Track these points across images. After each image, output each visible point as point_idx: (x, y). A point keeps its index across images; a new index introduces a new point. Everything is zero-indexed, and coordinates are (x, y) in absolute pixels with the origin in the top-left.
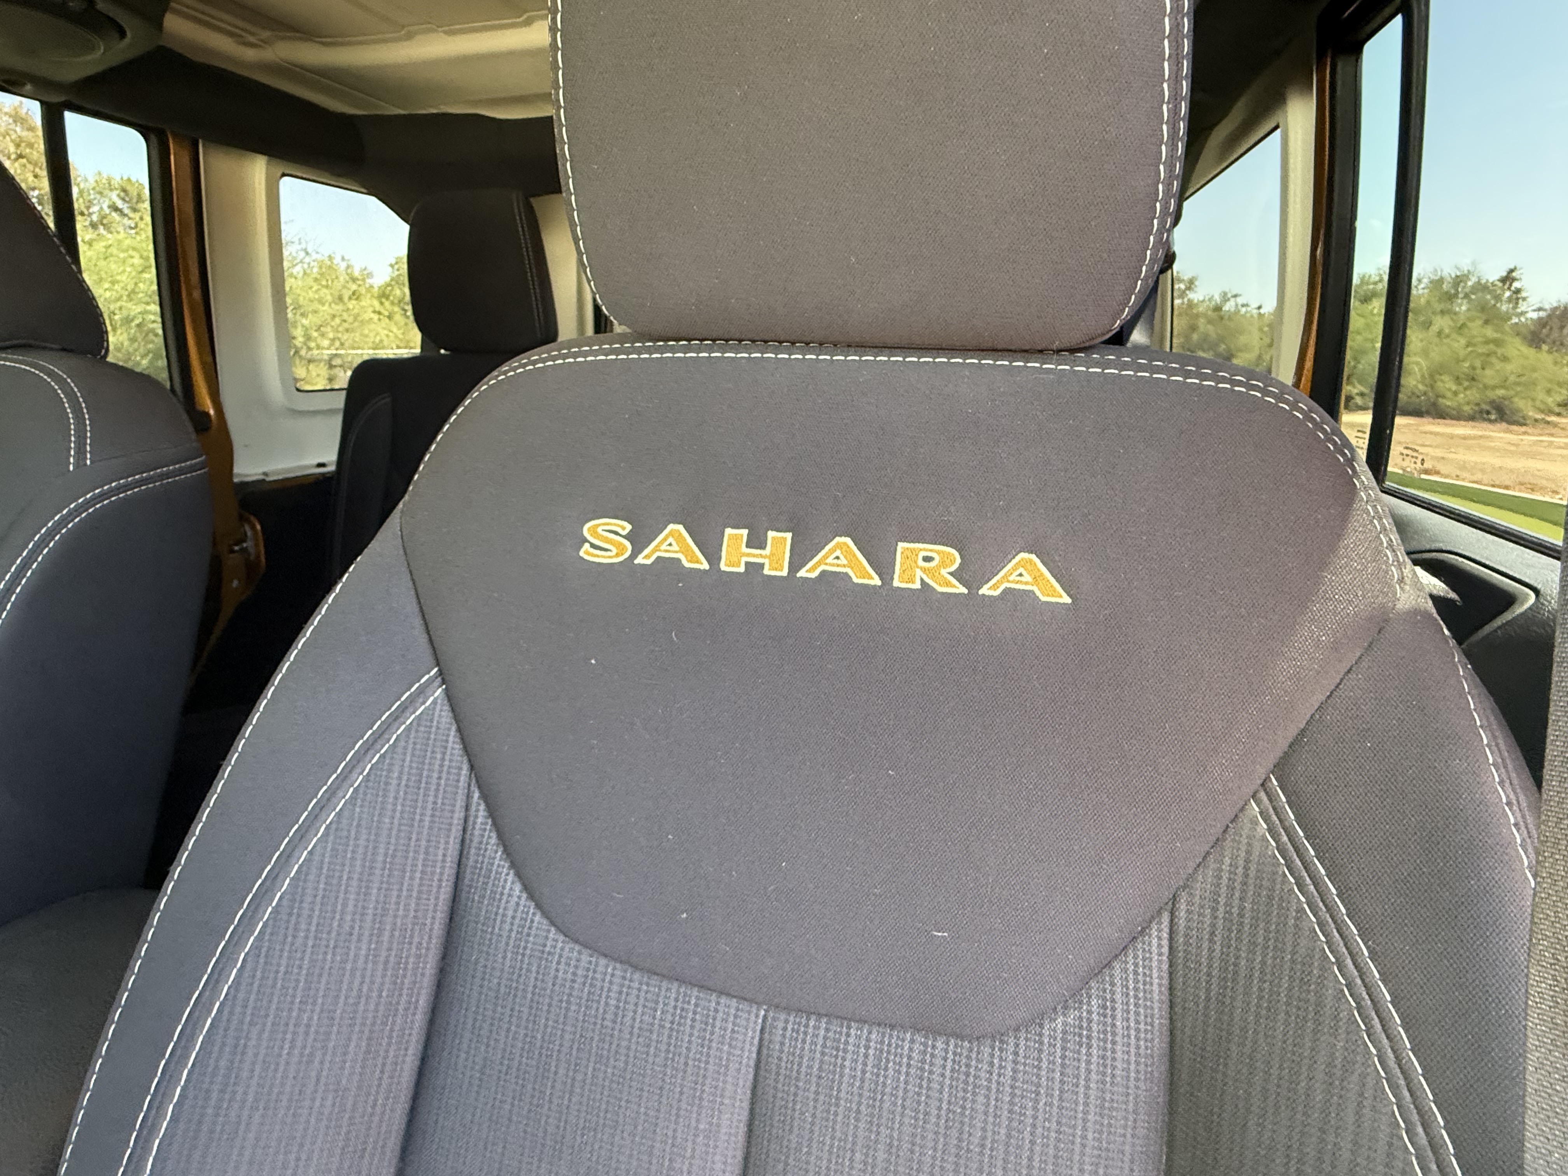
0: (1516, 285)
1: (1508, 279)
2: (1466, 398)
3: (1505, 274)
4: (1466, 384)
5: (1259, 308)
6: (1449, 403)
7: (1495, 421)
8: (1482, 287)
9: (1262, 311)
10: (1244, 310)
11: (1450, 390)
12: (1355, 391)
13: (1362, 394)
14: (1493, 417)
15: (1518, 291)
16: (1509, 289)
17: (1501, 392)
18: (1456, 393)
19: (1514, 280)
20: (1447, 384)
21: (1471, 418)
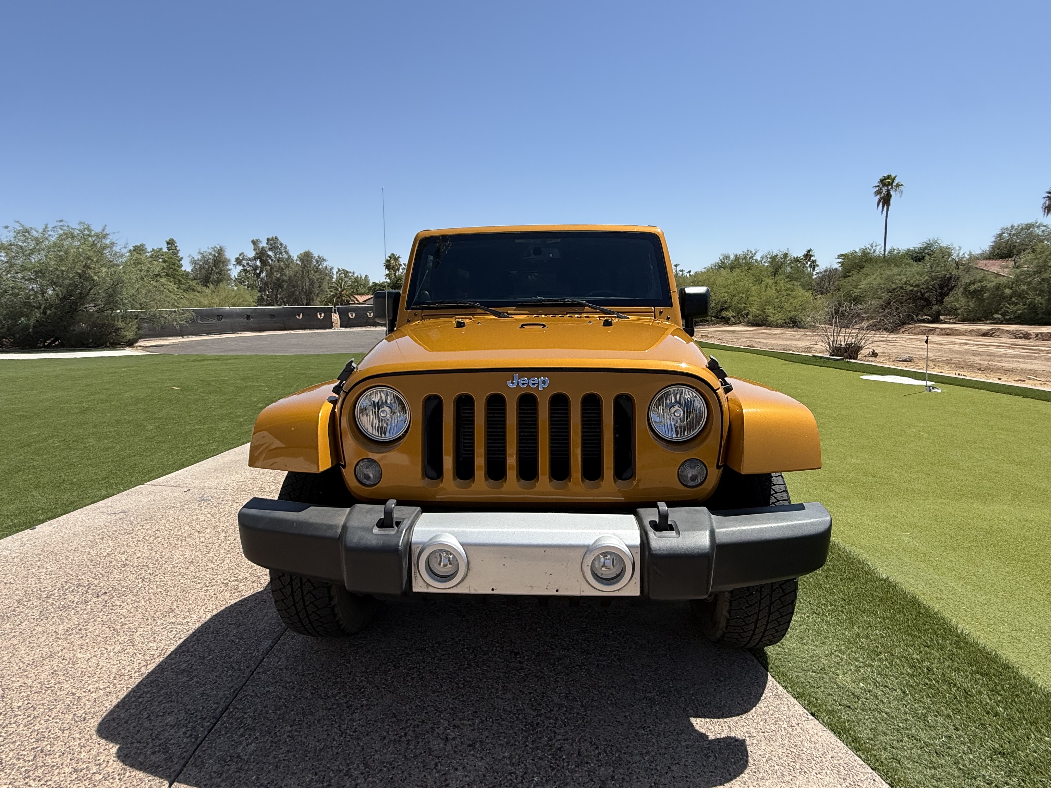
0: (812, 258)
1: (808, 255)
2: (778, 317)
3: (806, 253)
4: (779, 309)
5: (690, 272)
6: (772, 319)
7: (793, 327)
8: (797, 260)
9: (692, 273)
10: (681, 273)
11: (772, 313)
12: (731, 315)
13: (734, 317)
14: (791, 325)
15: (814, 261)
16: (809, 261)
17: (793, 313)
18: (774, 314)
19: (811, 256)
20: (770, 310)
21: (782, 326)
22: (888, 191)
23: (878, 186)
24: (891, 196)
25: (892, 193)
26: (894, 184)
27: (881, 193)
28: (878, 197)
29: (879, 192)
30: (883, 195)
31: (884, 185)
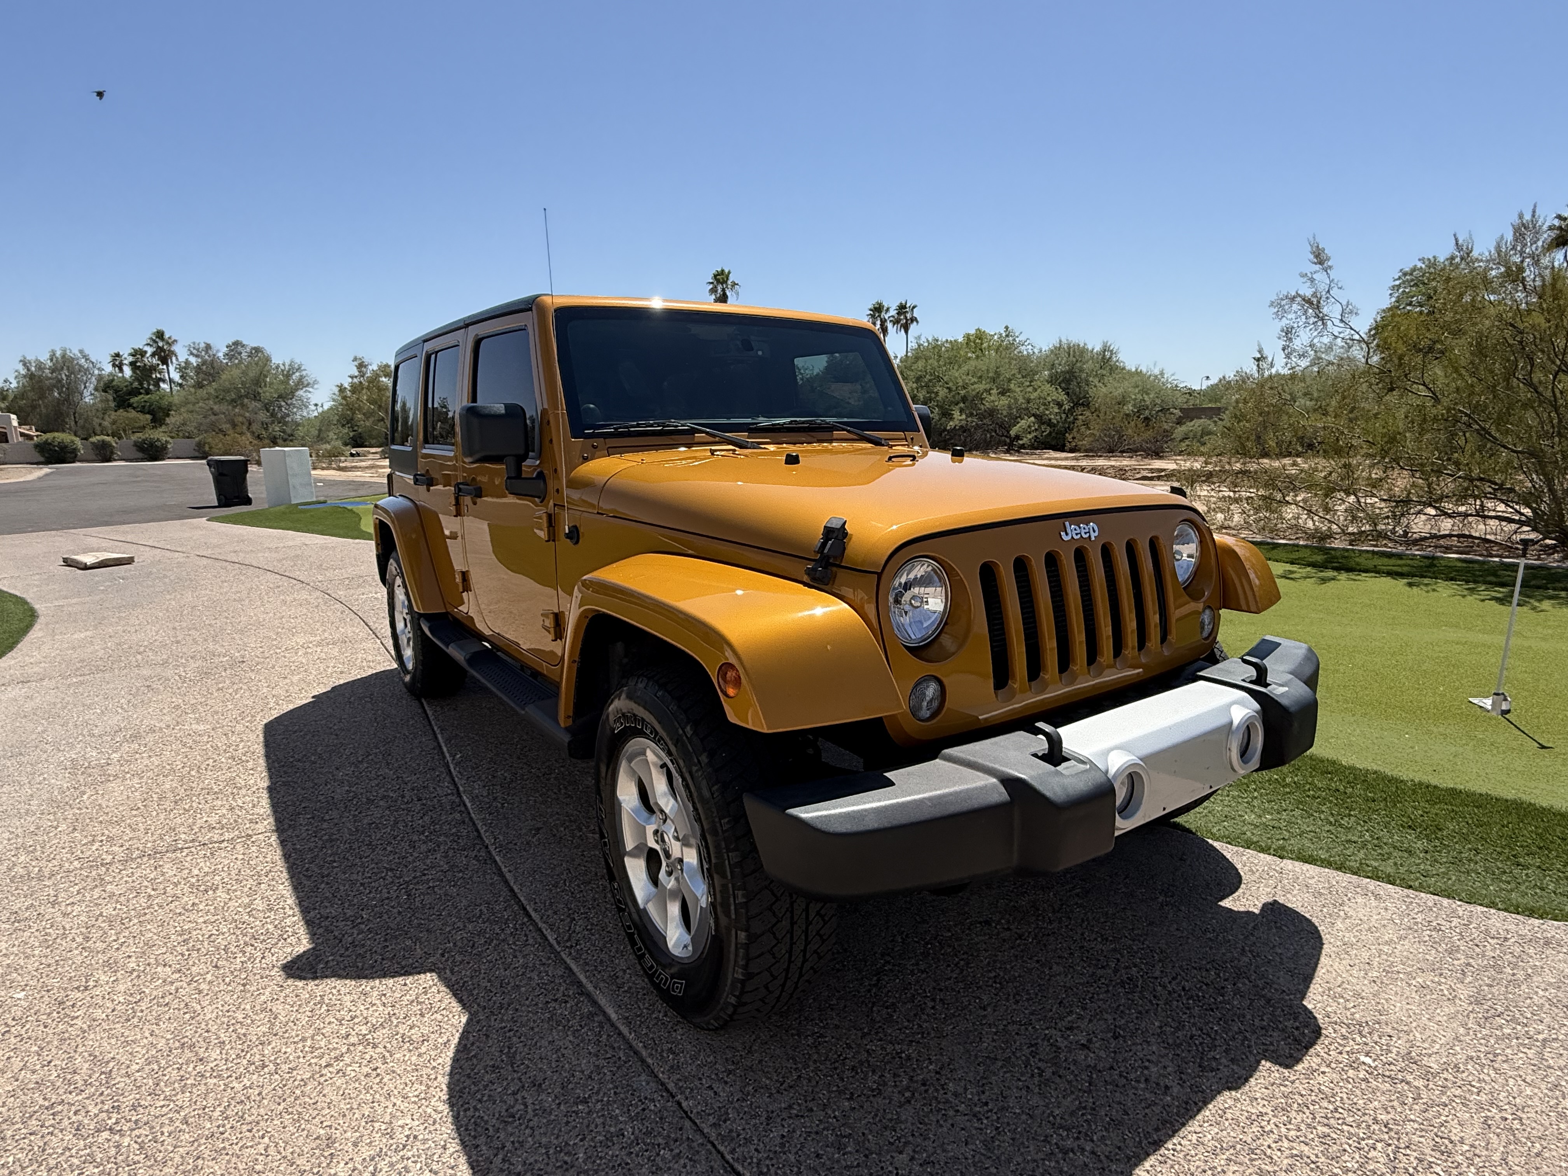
22: (723, 290)
23: (712, 283)
24: (727, 297)
25: (728, 293)
26: (729, 282)
27: (716, 291)
28: (713, 297)
29: (713, 291)
30: (718, 295)
31: (718, 281)
